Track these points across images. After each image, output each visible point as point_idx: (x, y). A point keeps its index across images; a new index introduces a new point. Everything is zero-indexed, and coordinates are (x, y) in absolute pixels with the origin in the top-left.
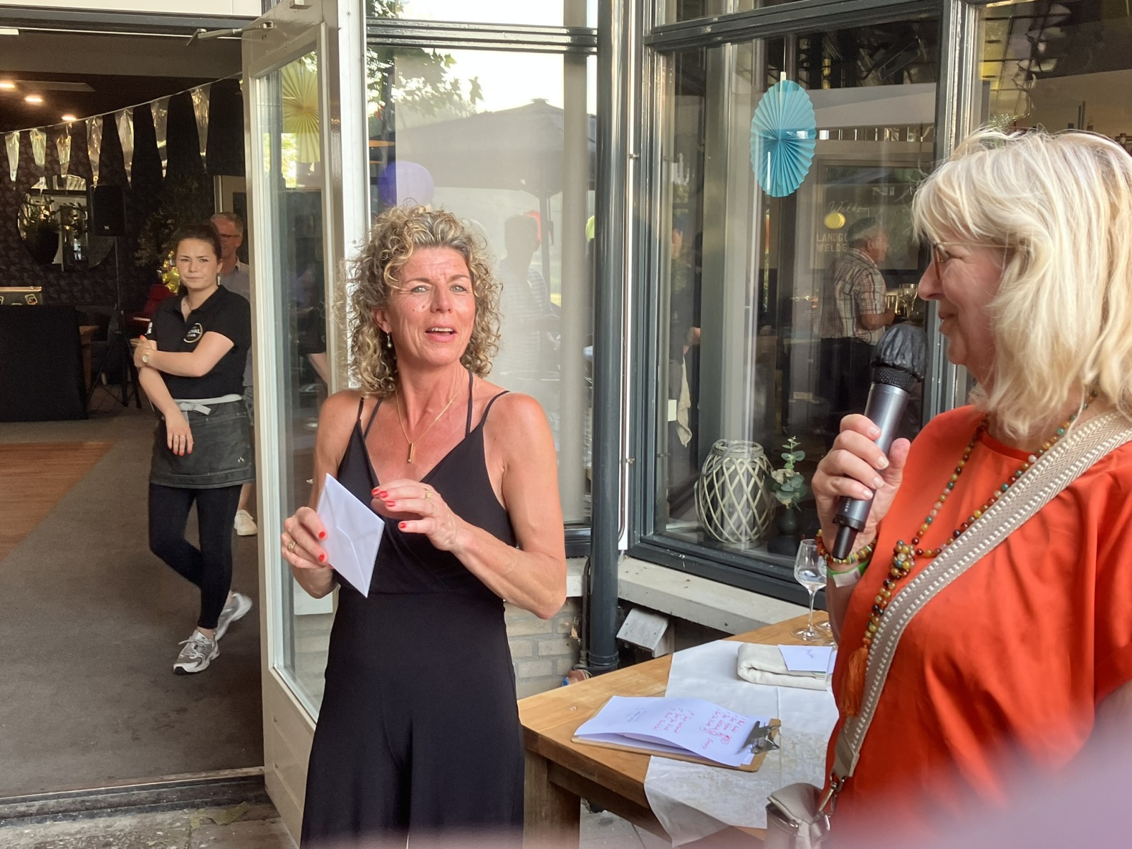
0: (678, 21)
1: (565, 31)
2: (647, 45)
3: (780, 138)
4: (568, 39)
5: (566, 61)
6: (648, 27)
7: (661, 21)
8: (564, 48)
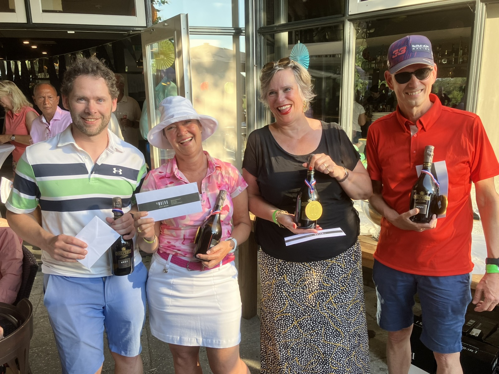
0: (267, 25)
1: (233, 29)
2: (259, 33)
3: (299, 60)
4: (234, 31)
5: (233, 37)
6: (258, 27)
7: (262, 25)
8: (233, 34)
